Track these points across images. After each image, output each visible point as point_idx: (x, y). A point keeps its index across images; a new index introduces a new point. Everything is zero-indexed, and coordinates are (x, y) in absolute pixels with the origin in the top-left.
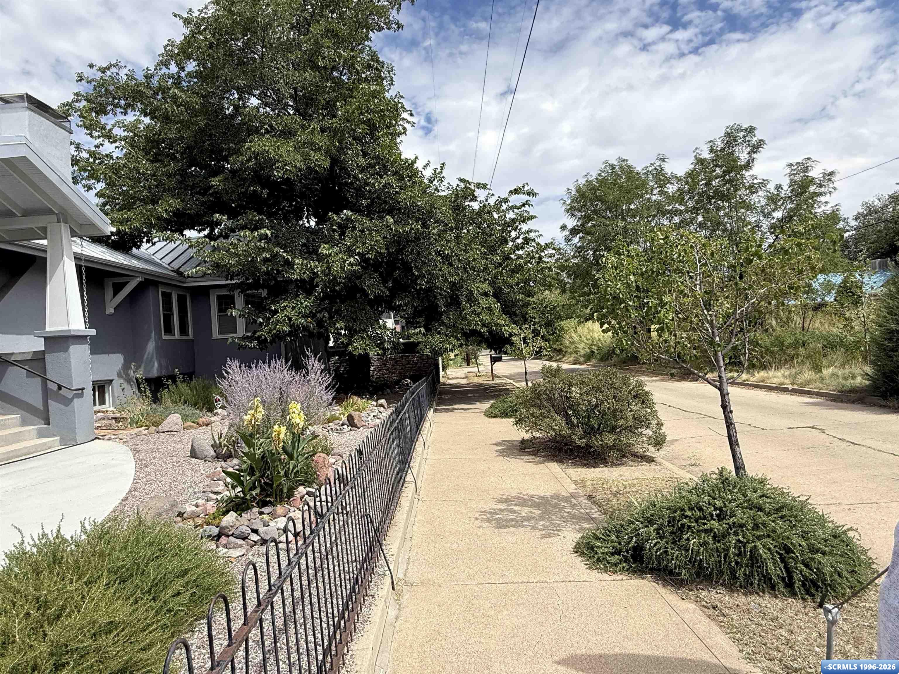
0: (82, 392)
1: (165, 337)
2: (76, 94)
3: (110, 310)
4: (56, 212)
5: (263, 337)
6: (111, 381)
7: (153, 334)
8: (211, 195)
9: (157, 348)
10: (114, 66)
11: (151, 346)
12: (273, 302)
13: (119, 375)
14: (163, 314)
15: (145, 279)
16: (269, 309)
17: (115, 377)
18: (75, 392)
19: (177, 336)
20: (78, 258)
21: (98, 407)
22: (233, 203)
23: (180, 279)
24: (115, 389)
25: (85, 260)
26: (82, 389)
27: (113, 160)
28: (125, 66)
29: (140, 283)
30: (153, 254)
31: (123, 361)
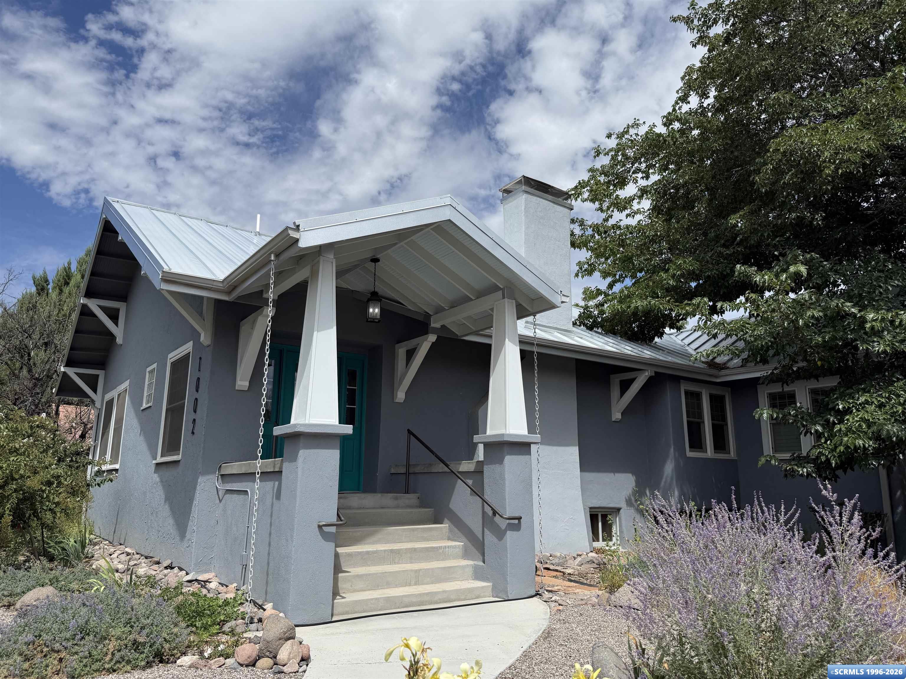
0: (520, 522)
1: (690, 454)
2: (591, 170)
3: (617, 416)
4: (502, 287)
5: (823, 459)
6: (619, 510)
7: (672, 450)
8: (740, 244)
9: (677, 469)
10: (633, 127)
11: (669, 468)
12: (842, 397)
13: (629, 503)
14: (689, 422)
15: (656, 372)
16: (833, 408)
17: (623, 505)
18: (508, 521)
19: (710, 452)
20: (523, 341)
21: (600, 544)
22: (776, 250)
23: (713, 372)
24: (623, 522)
25: (537, 345)
26: (519, 519)
27: (621, 229)
28: (644, 123)
29: (650, 379)
30: (689, 345)
31: (634, 484)
